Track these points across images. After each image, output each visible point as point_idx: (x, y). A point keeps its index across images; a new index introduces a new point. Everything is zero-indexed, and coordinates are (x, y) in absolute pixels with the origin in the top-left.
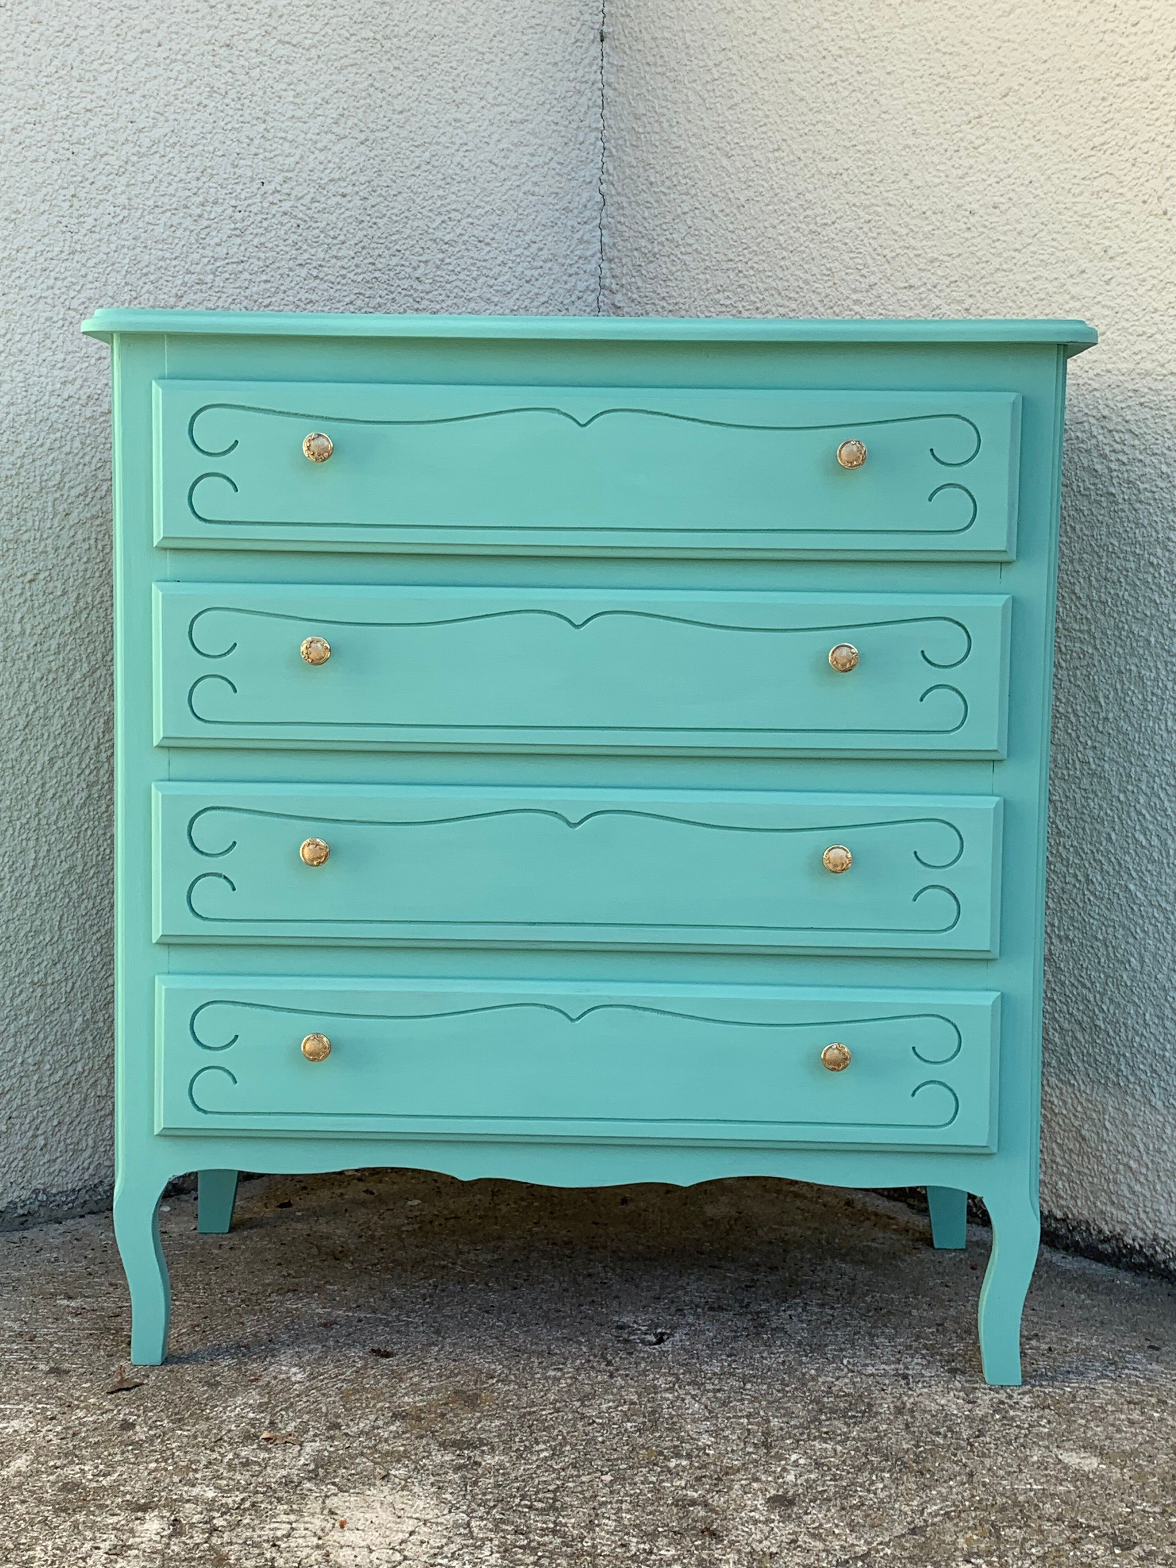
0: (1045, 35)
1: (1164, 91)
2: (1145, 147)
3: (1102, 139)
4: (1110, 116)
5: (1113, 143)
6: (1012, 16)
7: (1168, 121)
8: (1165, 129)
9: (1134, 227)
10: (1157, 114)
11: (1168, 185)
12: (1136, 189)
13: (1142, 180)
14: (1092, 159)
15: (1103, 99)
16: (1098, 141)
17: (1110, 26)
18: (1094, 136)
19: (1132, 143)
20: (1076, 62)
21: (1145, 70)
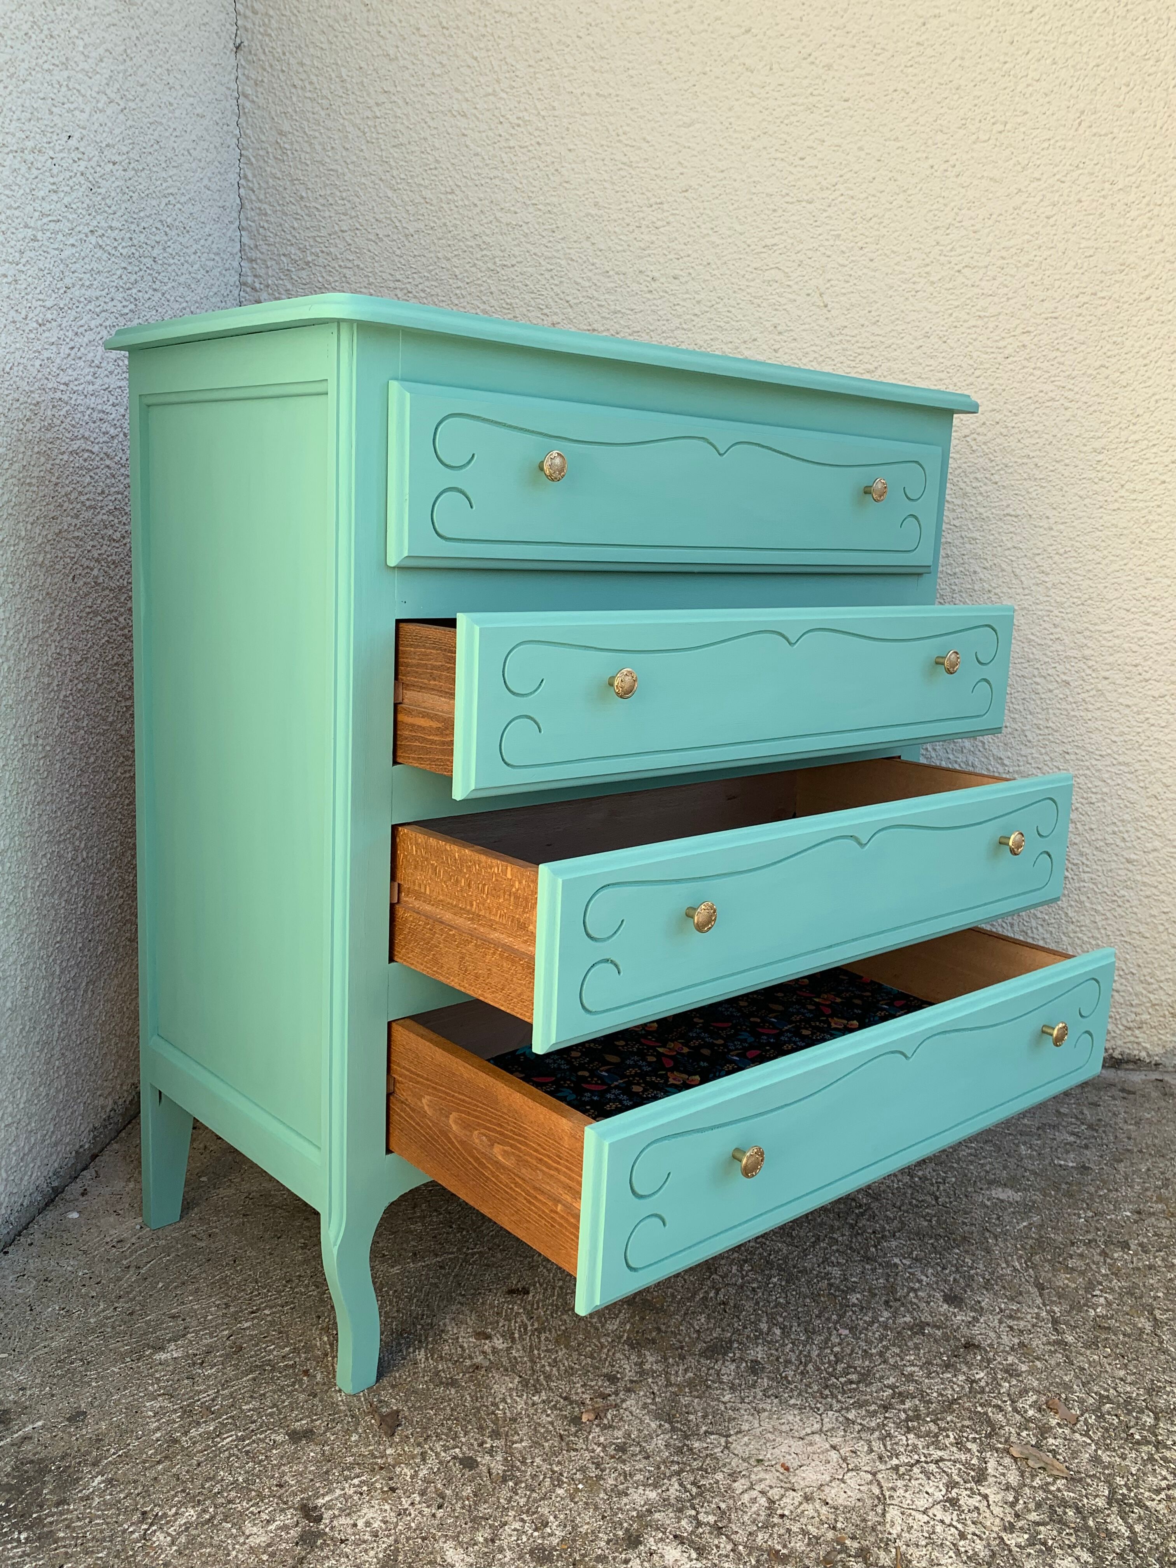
0: (721, 149)
1: (825, 214)
2: (810, 254)
3: (773, 241)
4: (779, 225)
5: (782, 246)
6: (691, 128)
7: (829, 237)
8: (827, 243)
9: (799, 313)
10: (820, 230)
11: (828, 285)
12: (801, 283)
13: (806, 278)
14: (763, 255)
15: (774, 211)
16: (770, 242)
17: (779, 155)
18: (766, 237)
19: (798, 249)
20: (749, 177)
21: (811, 195)
